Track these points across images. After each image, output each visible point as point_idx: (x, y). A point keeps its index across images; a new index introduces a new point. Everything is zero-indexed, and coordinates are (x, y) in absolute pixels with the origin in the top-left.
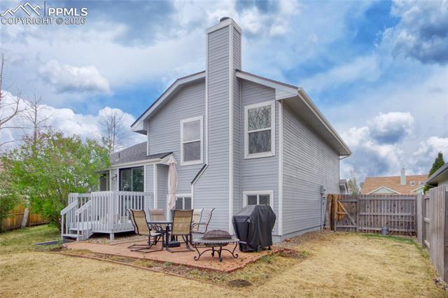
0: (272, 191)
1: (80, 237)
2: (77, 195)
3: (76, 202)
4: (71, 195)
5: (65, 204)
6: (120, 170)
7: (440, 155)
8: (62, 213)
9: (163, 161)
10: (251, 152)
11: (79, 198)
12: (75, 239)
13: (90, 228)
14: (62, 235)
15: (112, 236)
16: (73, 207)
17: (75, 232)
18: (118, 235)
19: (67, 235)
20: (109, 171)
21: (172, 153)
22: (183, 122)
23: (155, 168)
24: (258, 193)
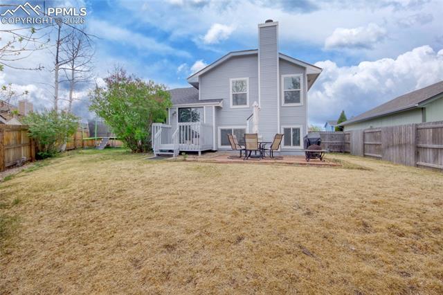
0: (302, 126)
2: (161, 124)
4: (154, 125)
6: (179, 109)
7: (343, 112)
9: (220, 105)
10: (286, 103)
15: (200, 153)
18: (203, 152)
20: (168, 109)
21: (223, 99)
22: (231, 80)
23: (214, 108)
24: (292, 127)
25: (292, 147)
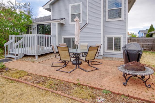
0: (122, 36)
1: (16, 58)
2: (14, 36)
3: (14, 39)
4: (10, 36)
5: (7, 40)
6: (37, 25)
7: (152, 25)
8: (5, 45)
9: (62, 22)
10: (109, 18)
11: (16, 37)
12: (14, 58)
13: (22, 53)
14: (5, 56)
15: (36, 57)
16: (12, 42)
17: (14, 54)
18: (40, 56)
19: (8, 56)
20: (31, 26)
21: (65, 18)
22: (70, 5)
23: (57, 25)
24: (114, 36)
25: (114, 51)
